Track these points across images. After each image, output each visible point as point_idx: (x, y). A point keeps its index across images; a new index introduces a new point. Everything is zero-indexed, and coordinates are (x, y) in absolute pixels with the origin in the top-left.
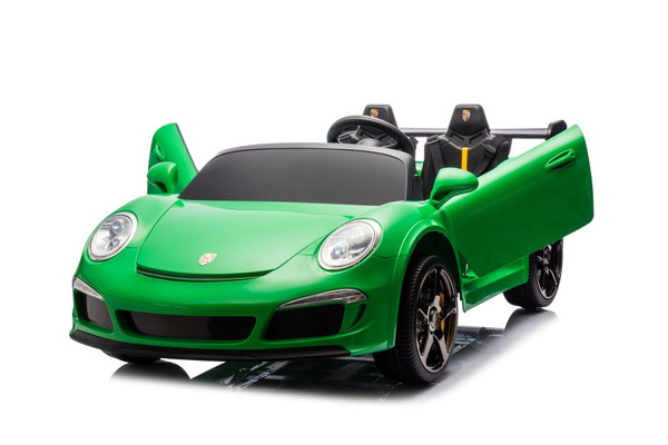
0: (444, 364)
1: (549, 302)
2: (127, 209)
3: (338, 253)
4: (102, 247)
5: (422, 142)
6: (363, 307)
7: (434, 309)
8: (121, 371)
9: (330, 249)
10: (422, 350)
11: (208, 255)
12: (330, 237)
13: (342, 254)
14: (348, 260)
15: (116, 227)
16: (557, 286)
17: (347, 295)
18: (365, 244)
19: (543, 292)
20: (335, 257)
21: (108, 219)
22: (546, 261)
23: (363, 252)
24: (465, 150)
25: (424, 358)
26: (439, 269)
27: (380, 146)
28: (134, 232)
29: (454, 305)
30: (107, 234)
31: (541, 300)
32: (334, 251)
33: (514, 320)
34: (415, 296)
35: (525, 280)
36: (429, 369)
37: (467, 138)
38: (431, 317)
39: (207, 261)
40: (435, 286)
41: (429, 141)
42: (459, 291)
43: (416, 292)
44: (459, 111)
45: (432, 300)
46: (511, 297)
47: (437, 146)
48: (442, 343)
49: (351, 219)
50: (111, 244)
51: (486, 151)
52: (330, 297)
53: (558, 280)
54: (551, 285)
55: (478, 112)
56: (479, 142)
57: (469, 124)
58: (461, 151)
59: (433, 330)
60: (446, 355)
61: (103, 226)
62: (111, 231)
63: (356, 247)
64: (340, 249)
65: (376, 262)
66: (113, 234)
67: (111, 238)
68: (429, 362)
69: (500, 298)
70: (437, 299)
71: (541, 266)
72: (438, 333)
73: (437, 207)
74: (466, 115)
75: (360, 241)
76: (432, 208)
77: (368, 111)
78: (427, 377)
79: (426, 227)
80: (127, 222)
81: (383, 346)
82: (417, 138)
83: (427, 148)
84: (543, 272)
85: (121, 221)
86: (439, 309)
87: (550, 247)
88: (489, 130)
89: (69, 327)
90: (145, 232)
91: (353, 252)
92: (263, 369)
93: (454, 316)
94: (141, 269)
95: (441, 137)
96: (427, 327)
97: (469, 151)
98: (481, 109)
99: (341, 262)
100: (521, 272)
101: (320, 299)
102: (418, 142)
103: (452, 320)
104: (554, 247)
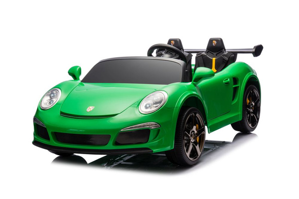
0: (198, 157)
1: (253, 129)
2: (58, 87)
3: (148, 106)
4: (46, 104)
5: (194, 55)
6: (159, 130)
7: (193, 131)
9: (145, 105)
10: (187, 151)
11: (91, 107)
12: (145, 99)
13: (150, 106)
14: (153, 109)
15: (52, 95)
16: (258, 122)
17: (151, 125)
18: (160, 102)
19: (250, 125)
20: (146, 108)
21: (48, 92)
22: (251, 111)
23: (159, 105)
24: (214, 59)
25: (188, 154)
26: (195, 114)
28: (60, 96)
29: (204, 130)
30: (49, 98)
31: (249, 128)
32: (146, 105)
33: (237, 137)
34: (183, 126)
35: (240, 119)
36: (191, 159)
37: (215, 54)
38: (191, 136)
39: (90, 110)
40: (193, 121)
41: (197, 55)
42: (206, 124)
43: (184, 122)
44: (211, 41)
45: (192, 128)
46: (235, 127)
47: (201, 57)
48: (197, 147)
49: (156, 91)
50: (50, 102)
51: (224, 59)
52: (144, 126)
53: (258, 119)
54: (254, 122)
55: (220, 41)
56: (221, 55)
57: (216, 47)
58: (212, 60)
59: (193, 141)
60: (199, 153)
61: (46, 94)
62: (50, 97)
63: (156, 103)
64: (149, 104)
65: (164, 110)
66: (51, 98)
67: (50, 100)
68: (191, 156)
69: (229, 127)
70: (194, 128)
71: (249, 113)
72: (195, 143)
73: (195, 85)
74: (215, 43)
75: (158, 101)
76: (193, 86)
77: (169, 42)
78: (190, 163)
79: (189, 94)
80: (57, 92)
81: (169, 148)
82: (192, 54)
83: (197, 58)
84: (250, 115)
85: (54, 92)
86: (196, 132)
87: (254, 104)
88: (225, 50)
89: (32, 139)
90: (64, 97)
91: (155, 106)
93: (204, 136)
94: (62, 114)
95: (203, 53)
96: (190, 140)
97: (216, 60)
98: (221, 40)
99: (149, 110)
100: (238, 115)
101: (139, 127)
102: (192, 56)
103: (202, 137)
104: (256, 104)
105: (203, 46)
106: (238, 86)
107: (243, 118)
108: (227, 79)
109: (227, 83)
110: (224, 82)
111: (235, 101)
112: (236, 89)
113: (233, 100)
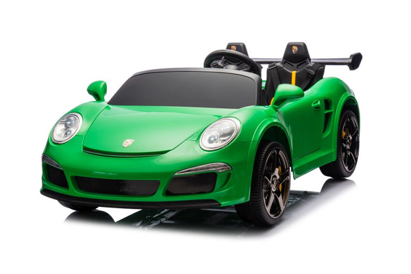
0: (281, 213)
1: (350, 174)
2: (76, 111)
3: (212, 139)
4: (60, 135)
5: (265, 68)
6: (229, 174)
7: (275, 176)
8: (72, 217)
9: (207, 138)
10: (267, 204)
11: (128, 140)
12: (207, 129)
13: (215, 140)
14: (219, 144)
15: (69, 123)
16: (356, 164)
17: (217, 166)
18: (230, 134)
19: (347, 168)
20: (210, 142)
21: (62, 118)
22: (348, 147)
23: (228, 139)
24: (294, 73)
25: (268, 209)
26: (278, 151)
27: (239, 69)
28: (80, 126)
29: (288, 174)
30: (63, 127)
31: (345, 173)
32: (210, 138)
33: (327, 186)
34: (262, 169)
35: (334, 159)
36: (272, 216)
37: (295, 65)
38: (273, 182)
39: (128, 145)
40: (275, 162)
41: (269, 67)
42: (291, 165)
43: (263, 166)
44: (290, 47)
45: (274, 171)
46: (325, 171)
47: (276, 70)
48: (280, 199)
49: (220, 118)
50: (66, 134)
51: (308, 73)
52: (208, 168)
53: (356, 159)
54: (352, 163)
55: (303, 48)
56: (304, 67)
57: (297, 55)
58: (291, 74)
59: (274, 190)
60: (282, 207)
61: (60, 122)
62: (66, 125)
63: (224, 135)
64: (214, 137)
65: (237, 145)
66: (67, 127)
67: (66, 130)
68: (272, 212)
69: (317, 171)
70: (277, 170)
71: (345, 150)
72: (278, 193)
73: (276, 110)
74: (295, 49)
75: (227, 132)
76: (273, 110)
77: (229, 47)
78: (270, 221)
79: (269, 123)
80: (75, 119)
81: (242, 200)
82: (262, 65)
83: (269, 71)
84: (346, 154)
85: (72, 118)
86: (278, 177)
87: (351, 138)
88: (310, 60)
89: (40, 186)
90: (87, 126)
91: (222, 139)
92: (162, 216)
93: (288, 182)
94: (86, 149)
95: (278, 64)
96: (270, 188)
97: (296, 74)
98: (305, 45)
99: (214, 145)
100: (331, 153)
101: (201, 169)
102: (262, 68)
103: (287, 184)
104: (354, 137)
105: (278, 54)
106: (332, 112)
107: (337, 157)
108: (317, 102)
109: (317, 108)
110: (313, 105)
111: (328, 133)
112: (328, 116)
113: (324, 131)
